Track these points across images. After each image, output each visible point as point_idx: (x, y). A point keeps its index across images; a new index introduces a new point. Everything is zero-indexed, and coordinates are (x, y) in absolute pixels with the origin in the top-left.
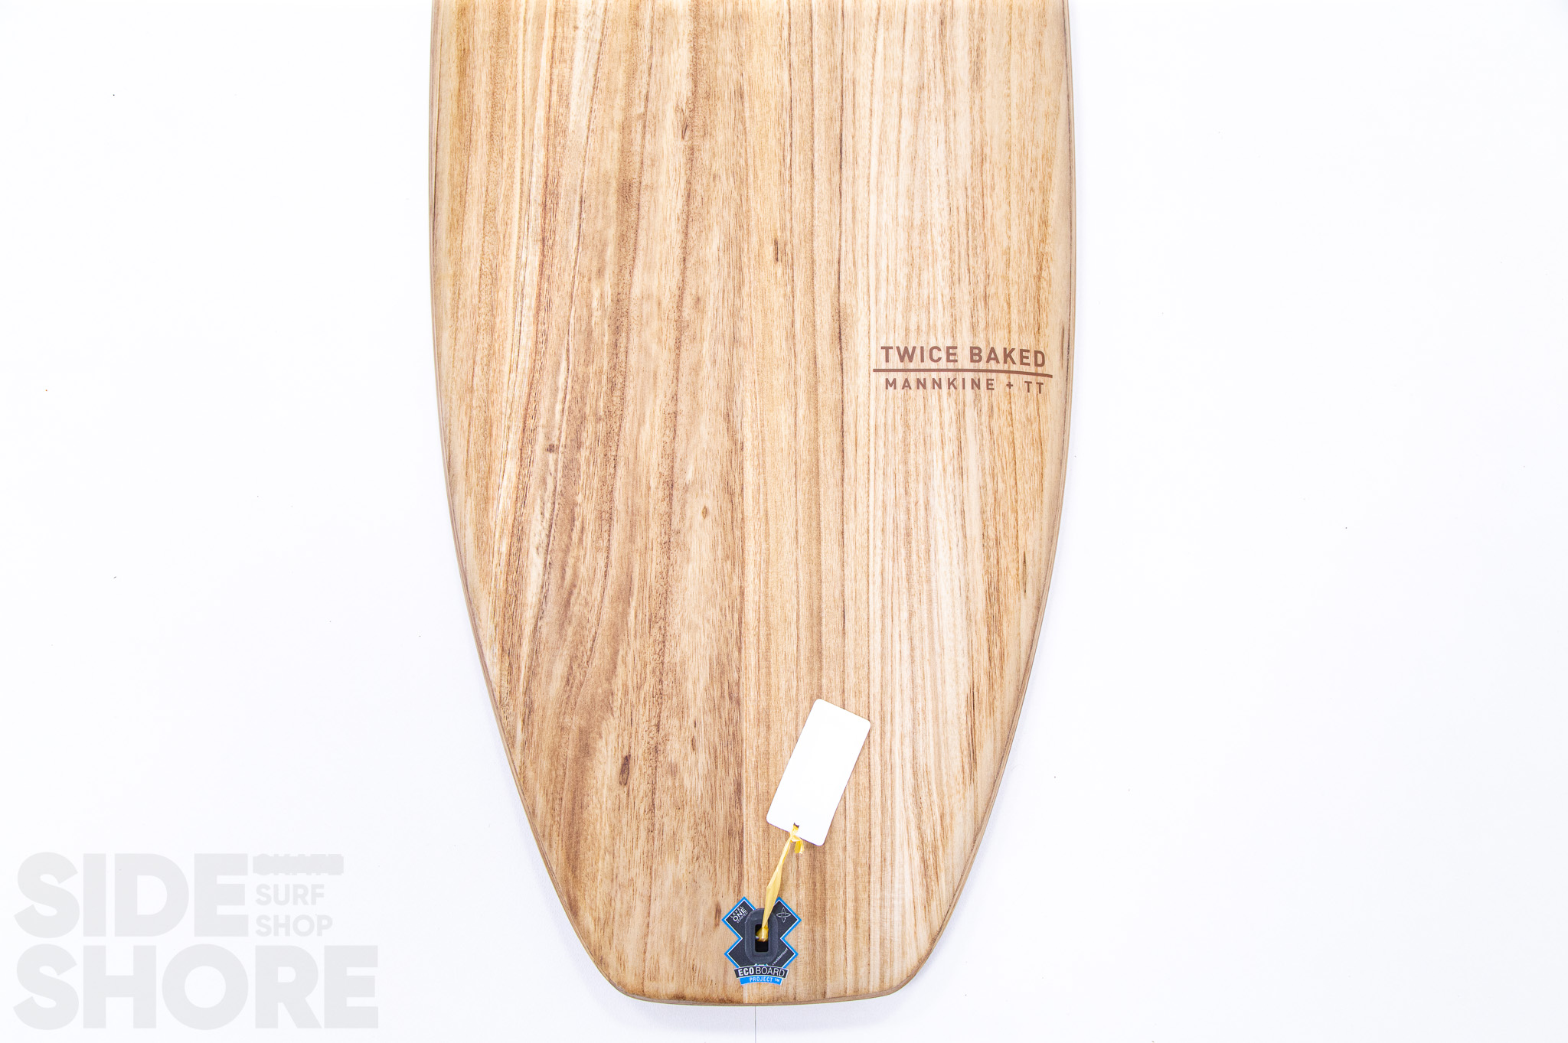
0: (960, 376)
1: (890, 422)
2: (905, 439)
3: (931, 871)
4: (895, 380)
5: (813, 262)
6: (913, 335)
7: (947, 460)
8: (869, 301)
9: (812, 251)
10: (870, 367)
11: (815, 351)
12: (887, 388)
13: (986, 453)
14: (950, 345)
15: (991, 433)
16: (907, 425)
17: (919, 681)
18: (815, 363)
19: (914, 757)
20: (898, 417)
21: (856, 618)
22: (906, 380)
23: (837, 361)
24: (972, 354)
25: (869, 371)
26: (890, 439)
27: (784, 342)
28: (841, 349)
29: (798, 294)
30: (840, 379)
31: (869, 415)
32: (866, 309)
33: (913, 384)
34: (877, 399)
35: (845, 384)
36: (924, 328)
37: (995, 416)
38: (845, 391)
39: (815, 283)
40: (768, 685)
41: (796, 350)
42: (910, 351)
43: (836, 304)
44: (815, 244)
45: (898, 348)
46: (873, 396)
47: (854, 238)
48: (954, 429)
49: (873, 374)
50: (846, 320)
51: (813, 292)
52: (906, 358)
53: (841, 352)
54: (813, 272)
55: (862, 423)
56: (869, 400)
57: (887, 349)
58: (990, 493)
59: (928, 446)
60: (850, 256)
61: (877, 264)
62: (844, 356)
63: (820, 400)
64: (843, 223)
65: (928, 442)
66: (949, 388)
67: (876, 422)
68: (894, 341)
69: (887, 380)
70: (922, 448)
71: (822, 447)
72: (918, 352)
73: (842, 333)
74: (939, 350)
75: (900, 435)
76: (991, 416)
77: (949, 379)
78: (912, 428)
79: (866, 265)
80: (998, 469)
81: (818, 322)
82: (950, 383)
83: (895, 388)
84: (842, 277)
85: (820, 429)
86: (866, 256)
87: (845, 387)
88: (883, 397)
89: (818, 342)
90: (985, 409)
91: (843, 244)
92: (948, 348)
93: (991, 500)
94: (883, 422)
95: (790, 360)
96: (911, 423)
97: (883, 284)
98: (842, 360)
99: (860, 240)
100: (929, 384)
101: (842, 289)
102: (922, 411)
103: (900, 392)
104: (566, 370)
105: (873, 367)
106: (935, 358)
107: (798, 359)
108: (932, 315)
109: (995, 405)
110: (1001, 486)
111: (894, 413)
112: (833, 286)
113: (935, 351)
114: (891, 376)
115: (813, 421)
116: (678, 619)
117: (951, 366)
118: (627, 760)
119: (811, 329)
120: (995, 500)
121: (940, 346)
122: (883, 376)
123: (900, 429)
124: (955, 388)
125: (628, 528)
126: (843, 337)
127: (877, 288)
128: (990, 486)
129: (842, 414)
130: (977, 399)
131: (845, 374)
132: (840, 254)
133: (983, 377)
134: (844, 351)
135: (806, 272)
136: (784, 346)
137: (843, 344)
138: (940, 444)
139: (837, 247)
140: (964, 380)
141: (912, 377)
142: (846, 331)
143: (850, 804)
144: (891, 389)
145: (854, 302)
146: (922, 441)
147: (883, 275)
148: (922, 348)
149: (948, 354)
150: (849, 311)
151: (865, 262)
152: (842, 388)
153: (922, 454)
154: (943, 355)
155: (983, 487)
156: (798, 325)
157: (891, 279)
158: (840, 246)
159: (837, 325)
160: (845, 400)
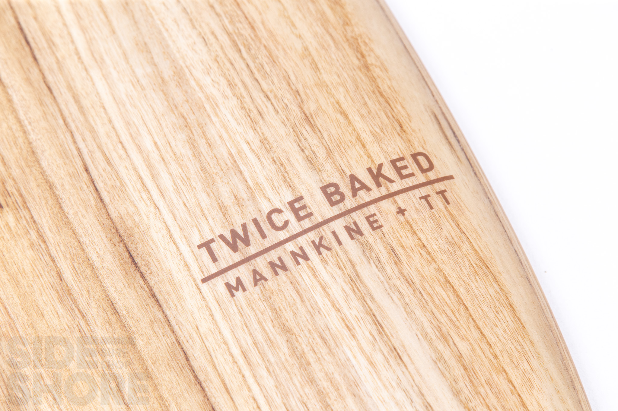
0: (326, 231)
1: (260, 337)
2: (293, 350)
4: (238, 280)
5: (51, 186)
6: (233, 211)
7: (368, 348)
8: (151, 198)
9: (43, 173)
10: (194, 280)
11: (107, 296)
12: (233, 295)
13: (418, 313)
14: (290, 198)
15: (410, 283)
16: (286, 330)
18: (115, 311)
20: (269, 326)
22: (255, 272)
23: (145, 294)
24: (328, 196)
25: (196, 285)
26: (272, 359)
27: (59, 306)
28: (142, 276)
29: (49, 235)
30: (160, 315)
31: (226, 343)
32: (152, 209)
33: (267, 272)
34: (226, 316)
35: (171, 318)
36: (243, 194)
37: (403, 258)
38: (176, 328)
39: (66, 210)
41: (81, 307)
42: (240, 232)
43: (107, 222)
44: (44, 164)
45: (222, 237)
46: (218, 316)
47: (92, 131)
48: (355, 303)
49: (204, 287)
50: (131, 236)
51: (68, 223)
52: (240, 244)
53: (145, 280)
54: (57, 199)
55: (221, 359)
56: (215, 323)
57: (207, 245)
58: (452, 362)
59: (331, 343)
60: (98, 155)
61: (139, 148)
62: (152, 283)
63: (146, 357)
64: (69, 120)
65: (328, 337)
66: (320, 253)
67: (241, 347)
68: (212, 230)
69: (228, 285)
70: (324, 351)
72: (252, 228)
73: (134, 254)
74: (280, 211)
75: (284, 348)
76: (398, 261)
77: (313, 242)
78: (296, 330)
79: (124, 156)
80: (447, 327)
81: (94, 257)
82: (318, 247)
83: (244, 290)
84: (100, 185)
85: (166, 395)
86: (120, 146)
87: (173, 323)
88: (233, 309)
89: (107, 283)
90: (384, 256)
91: (82, 145)
92: (291, 204)
93: (458, 372)
94: (250, 341)
95: (79, 325)
96: (291, 324)
97: (160, 167)
98: (151, 290)
99: (102, 130)
100: (289, 262)
101: (107, 200)
102: (298, 301)
103: (254, 291)
105: (199, 277)
106: (279, 224)
107: (89, 316)
108: (246, 174)
109: (395, 245)
110: (463, 346)
111: (260, 323)
112: (92, 200)
113: (274, 217)
114: (231, 277)
117: (307, 224)
119: (88, 271)
120: (465, 369)
121: (278, 206)
122: (219, 283)
123: (280, 340)
124: (329, 249)
126: (137, 260)
127: (154, 176)
128: (447, 354)
129: (187, 359)
130: (367, 249)
131: (164, 306)
132: (83, 160)
133: (359, 217)
134: (147, 276)
135: (47, 202)
136: (61, 311)
137: (143, 269)
138: (346, 332)
139: (75, 152)
140: (334, 233)
141: (261, 264)
142: (138, 251)
144: (239, 294)
145: (131, 209)
146: (319, 341)
147: (155, 156)
148: (255, 221)
149: (296, 212)
150: (129, 223)
151: (122, 152)
152: (170, 326)
153: (328, 358)
154: (288, 215)
155: (439, 359)
156: (68, 275)
157: (168, 156)
158: (78, 149)
159: (122, 249)
160: (182, 339)
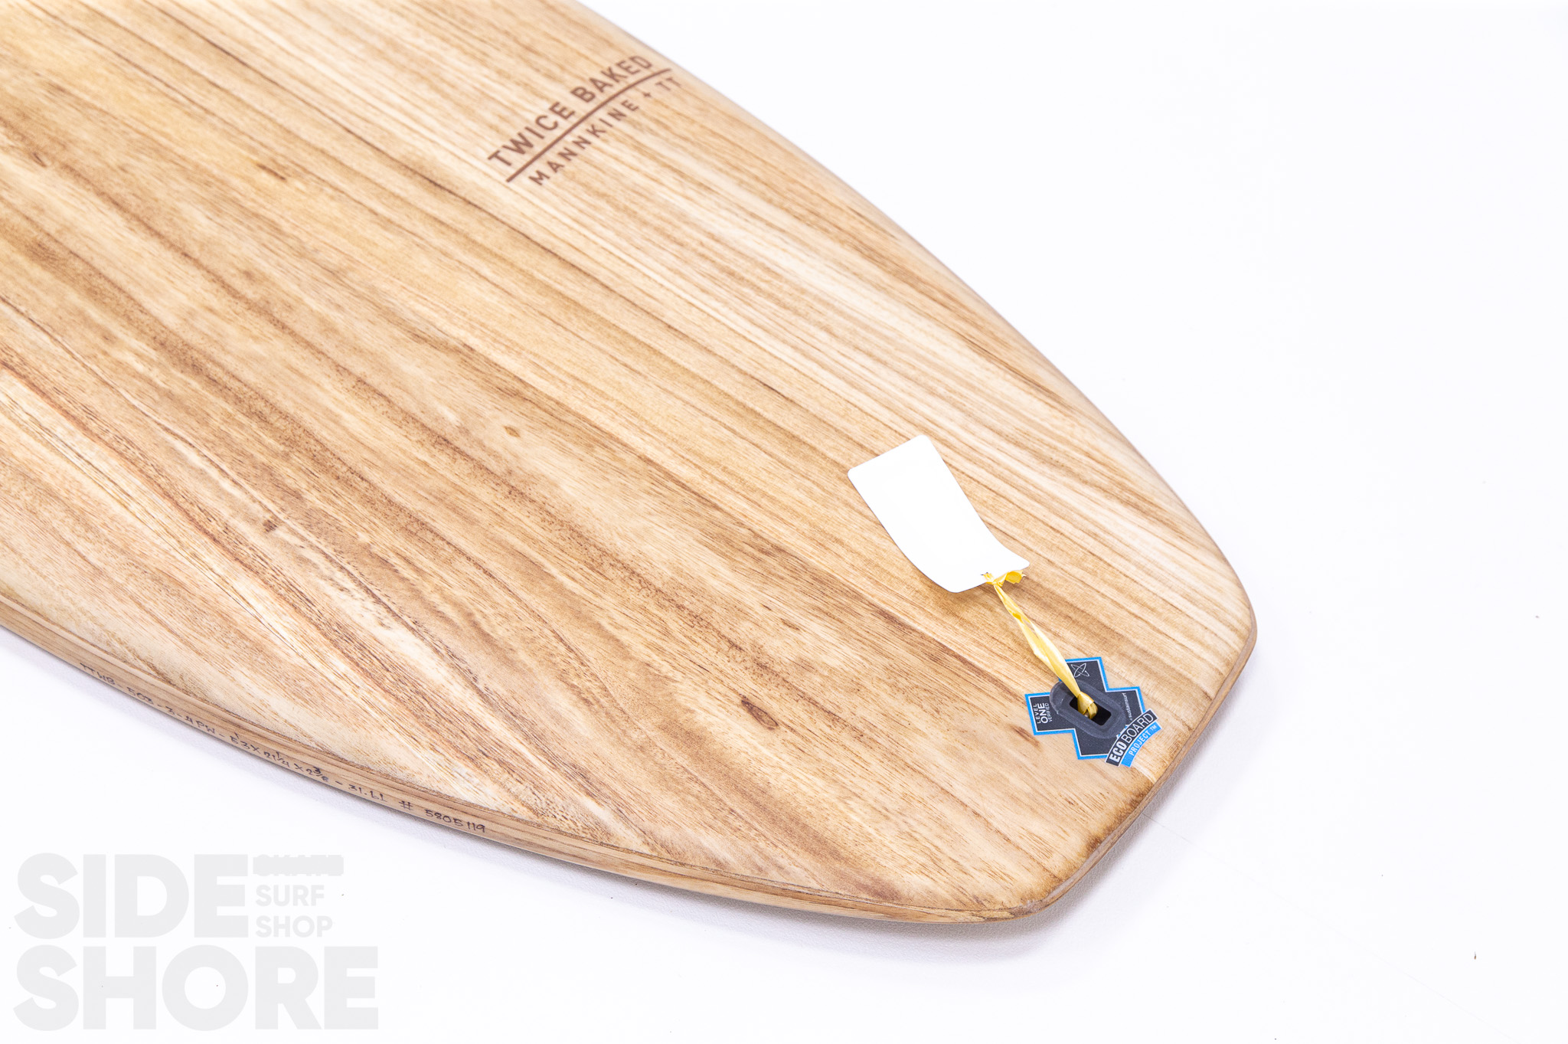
0: (594, 119)
1: (582, 206)
2: (617, 208)
3: (1145, 506)
4: (539, 173)
5: (323, 152)
6: (503, 126)
7: (679, 189)
8: (422, 136)
9: (308, 144)
10: (500, 183)
11: (427, 214)
12: (540, 184)
13: (705, 156)
14: (548, 105)
15: (686, 139)
16: (602, 196)
17: (912, 373)
18: (442, 223)
19: (999, 433)
20: (585, 197)
21: (784, 380)
22: (550, 164)
23: (461, 204)
24: (581, 97)
25: (504, 185)
26: (603, 218)
27: (387, 234)
28: (450, 192)
29: (343, 186)
30: (484, 215)
31: (555, 218)
32: (429, 143)
33: (560, 161)
34: (544, 200)
35: (495, 214)
36: (505, 113)
37: (669, 124)
38: (504, 219)
39: (348, 164)
40: (786, 508)
41: (407, 228)
42: (519, 139)
43: (393, 164)
44: (305, 137)
45: (505, 147)
46: (536, 201)
47: (336, 102)
48: (649, 162)
49: (511, 185)
50: (422, 167)
51: (357, 173)
52: (524, 148)
53: (454, 194)
54: (334, 159)
55: (557, 230)
56: (537, 207)
57: (495, 155)
58: (753, 182)
59: (645, 193)
60: (353, 118)
61: (389, 104)
62: (462, 194)
63: (489, 246)
64: (308, 100)
65: (641, 191)
66: (598, 136)
67: (570, 217)
68: (493, 144)
69: (532, 178)
70: (642, 200)
71: (547, 279)
72: (528, 134)
73: (433, 179)
74: (545, 117)
75: (608, 208)
76: (666, 128)
77: (588, 131)
78: (610, 193)
79: (378, 113)
80: (734, 162)
81: (397, 191)
82: (594, 132)
83: (548, 177)
84: (370, 139)
85: (525, 268)
86: (369, 108)
87: (500, 217)
88: (546, 194)
89: (421, 205)
90: (653, 126)
91: (333, 115)
92: (552, 109)
93: (762, 188)
94: (575, 211)
95: (414, 242)
96: (603, 189)
97: (417, 113)
98: (464, 200)
99: (345, 100)
100: (575, 149)
101: (382, 147)
102: (600, 173)
103: (559, 176)
104: (189, 447)
105: (503, 180)
106: (551, 125)
107: (420, 233)
108: (499, 98)
109: (656, 117)
110: (754, 171)
111: (576, 196)
112: (369, 152)
113: (542, 121)
114: (531, 171)
115: (508, 267)
116: (619, 542)
117: (574, 120)
118: (746, 703)
119: (398, 202)
120: (766, 184)
121: (541, 113)
122: (523, 178)
123: (601, 203)
124: (604, 132)
125: (454, 516)
126: (439, 182)
127: (416, 120)
128: (745, 178)
129: (528, 238)
130: (635, 124)
131: (484, 207)
132: (340, 125)
133: (615, 105)
134: (457, 192)
135: (326, 164)
136: (391, 236)
137: (448, 187)
138: (653, 183)
139: (330, 122)
140: (601, 120)
141: (551, 156)
142: (436, 175)
143: (1001, 524)
144: (545, 181)
145: (410, 149)
146: (635, 195)
147: (407, 106)
148: (527, 129)
149: (559, 113)
150: (414, 158)
151: (374, 111)
152: (497, 219)
153: (649, 204)
154: (554, 118)
155: (741, 183)
156: (381, 209)
157: (420, 103)
158: (331, 119)
159: (419, 178)
160: (514, 225)
